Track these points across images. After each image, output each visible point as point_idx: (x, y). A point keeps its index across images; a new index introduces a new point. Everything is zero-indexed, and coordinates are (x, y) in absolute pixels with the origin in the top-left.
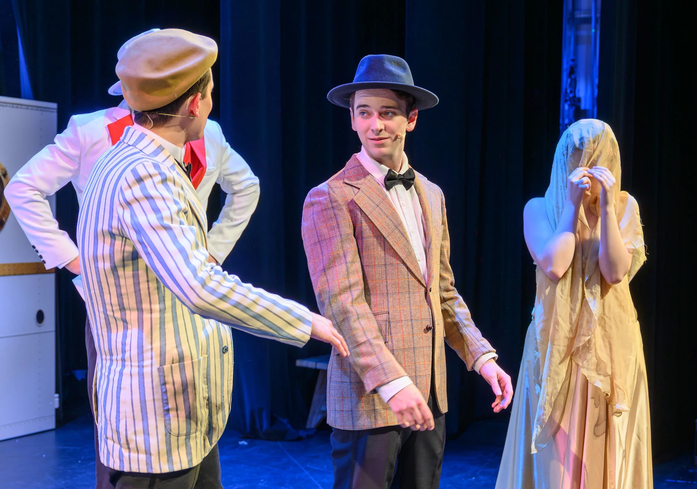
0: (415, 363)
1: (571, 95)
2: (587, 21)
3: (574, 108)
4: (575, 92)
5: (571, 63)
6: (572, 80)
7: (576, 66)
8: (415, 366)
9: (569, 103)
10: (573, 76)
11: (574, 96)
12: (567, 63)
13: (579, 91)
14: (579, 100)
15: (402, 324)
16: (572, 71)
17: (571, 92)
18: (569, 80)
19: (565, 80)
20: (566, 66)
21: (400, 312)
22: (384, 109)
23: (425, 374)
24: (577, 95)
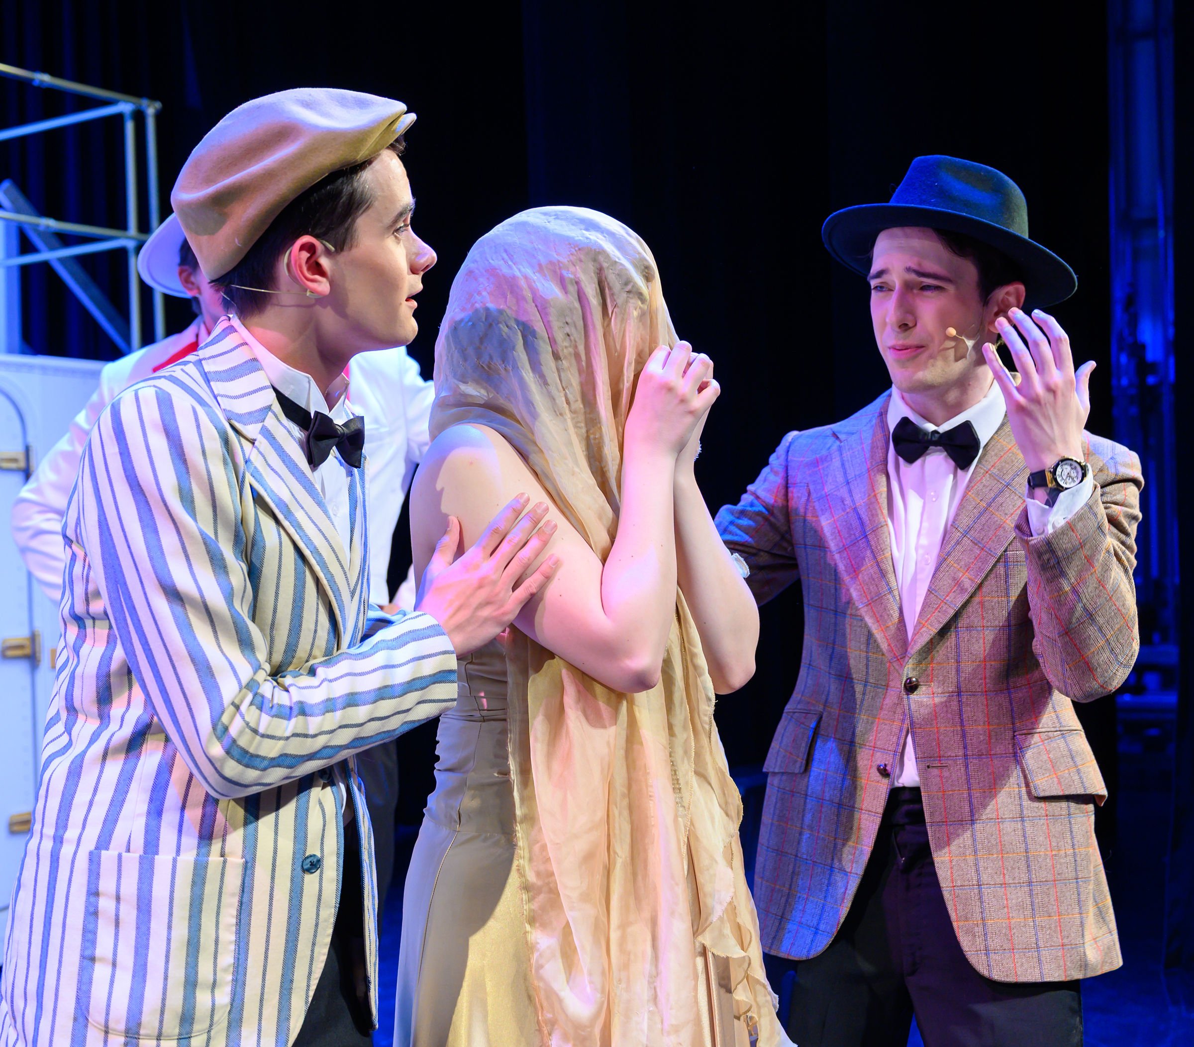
1: (1129, 340)
3: (1135, 361)
4: (1135, 334)
5: (1128, 289)
6: (1130, 315)
7: (1135, 293)
9: (1126, 352)
10: (1132, 310)
11: (1135, 341)
12: (1122, 289)
13: (1141, 332)
14: (1143, 346)
16: (1131, 303)
17: (1129, 334)
18: (1125, 316)
19: (1119, 314)
20: (1119, 292)
24: (1139, 340)
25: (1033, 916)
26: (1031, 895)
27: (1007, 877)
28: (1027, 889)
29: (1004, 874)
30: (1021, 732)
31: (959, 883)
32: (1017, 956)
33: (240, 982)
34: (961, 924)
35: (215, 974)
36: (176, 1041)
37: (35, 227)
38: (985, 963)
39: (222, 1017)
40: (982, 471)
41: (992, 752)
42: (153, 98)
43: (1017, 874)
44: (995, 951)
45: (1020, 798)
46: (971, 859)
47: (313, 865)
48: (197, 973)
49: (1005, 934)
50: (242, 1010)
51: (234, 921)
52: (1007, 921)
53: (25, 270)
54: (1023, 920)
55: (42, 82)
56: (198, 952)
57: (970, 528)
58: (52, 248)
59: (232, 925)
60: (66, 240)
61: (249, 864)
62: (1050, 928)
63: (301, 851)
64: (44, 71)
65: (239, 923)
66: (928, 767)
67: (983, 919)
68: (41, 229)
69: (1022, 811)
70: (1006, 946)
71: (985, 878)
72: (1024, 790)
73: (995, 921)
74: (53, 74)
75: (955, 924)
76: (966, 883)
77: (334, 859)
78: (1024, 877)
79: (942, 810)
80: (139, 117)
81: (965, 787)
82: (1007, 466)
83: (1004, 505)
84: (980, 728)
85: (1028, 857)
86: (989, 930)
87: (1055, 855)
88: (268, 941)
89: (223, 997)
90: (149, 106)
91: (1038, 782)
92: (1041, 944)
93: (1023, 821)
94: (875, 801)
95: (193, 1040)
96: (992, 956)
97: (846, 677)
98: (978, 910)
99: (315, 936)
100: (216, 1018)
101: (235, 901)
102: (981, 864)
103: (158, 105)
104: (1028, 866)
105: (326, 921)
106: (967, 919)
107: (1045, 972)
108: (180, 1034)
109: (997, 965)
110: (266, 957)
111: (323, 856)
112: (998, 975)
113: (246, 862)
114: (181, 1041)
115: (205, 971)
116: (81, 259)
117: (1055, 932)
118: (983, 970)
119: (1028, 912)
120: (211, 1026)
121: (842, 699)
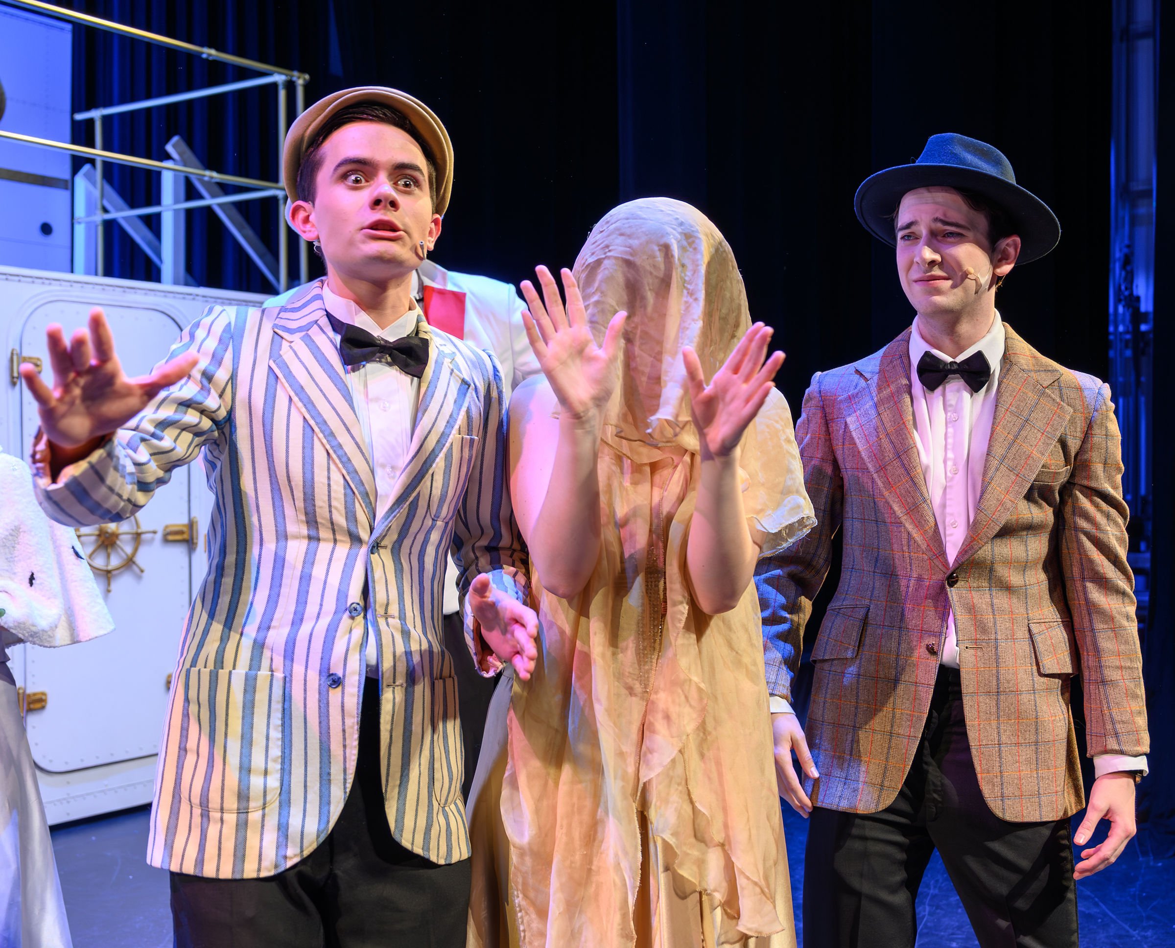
0: (894, 709)
1: (1127, 293)
2: (1147, 194)
3: (1130, 310)
4: (1131, 289)
5: (1125, 250)
6: (1127, 273)
7: (1132, 253)
8: (893, 714)
9: (1123, 303)
10: (1129, 268)
11: (1131, 294)
12: (1121, 250)
13: (1137, 286)
14: (1138, 299)
15: (884, 631)
16: (1127, 261)
17: (1126, 289)
18: (1123, 273)
19: (1118, 273)
20: (1118, 253)
21: (885, 610)
22: (939, 225)
23: (908, 734)
24: (1135, 293)
25: (1037, 770)
26: (1036, 753)
27: (1020, 738)
28: (1034, 748)
29: (1018, 736)
30: (1035, 621)
31: (984, 743)
32: (1024, 802)
33: (287, 772)
34: (984, 775)
35: (266, 763)
36: (236, 815)
37: (200, 178)
38: (1001, 807)
39: (273, 797)
40: (1003, 410)
41: (1015, 637)
42: (302, 71)
43: (1027, 736)
44: (1009, 797)
45: (1032, 674)
46: (994, 724)
47: (336, 682)
48: (250, 761)
49: (1017, 784)
50: (289, 793)
51: (280, 722)
52: (1018, 774)
53: (189, 212)
54: (1029, 773)
55: (210, 55)
56: (252, 745)
57: (1004, 457)
58: (214, 196)
59: (279, 726)
60: (226, 189)
61: (287, 679)
62: (1048, 778)
63: (326, 671)
64: (210, 46)
65: (283, 725)
66: (967, 648)
67: (1001, 772)
68: (206, 179)
69: (1034, 685)
70: (1016, 794)
71: (1004, 738)
72: (1035, 668)
73: (1010, 773)
74: (218, 49)
75: (979, 776)
76: (990, 742)
77: (357, 678)
78: (1033, 739)
79: (975, 683)
80: (290, 86)
81: (995, 664)
82: (1022, 404)
83: (1028, 438)
84: (1006, 616)
85: (1037, 722)
86: (1005, 779)
87: (1054, 720)
88: (306, 740)
89: (274, 782)
90: (299, 78)
91: (1045, 662)
92: (1041, 792)
93: (1034, 693)
94: (927, 676)
95: (250, 815)
96: (1006, 801)
97: (892, 575)
98: (998, 764)
99: (344, 739)
100: (268, 798)
101: (280, 706)
102: (1002, 727)
103: (307, 77)
104: (1037, 730)
105: (352, 727)
106: (988, 772)
107: (1043, 813)
108: (238, 809)
109: (1009, 808)
110: (306, 753)
111: (344, 676)
112: (1009, 817)
113: (285, 677)
114: (240, 815)
115: (258, 760)
116: (238, 205)
117: (1052, 782)
118: (999, 813)
119: (1033, 767)
120: (265, 804)
121: (888, 592)
